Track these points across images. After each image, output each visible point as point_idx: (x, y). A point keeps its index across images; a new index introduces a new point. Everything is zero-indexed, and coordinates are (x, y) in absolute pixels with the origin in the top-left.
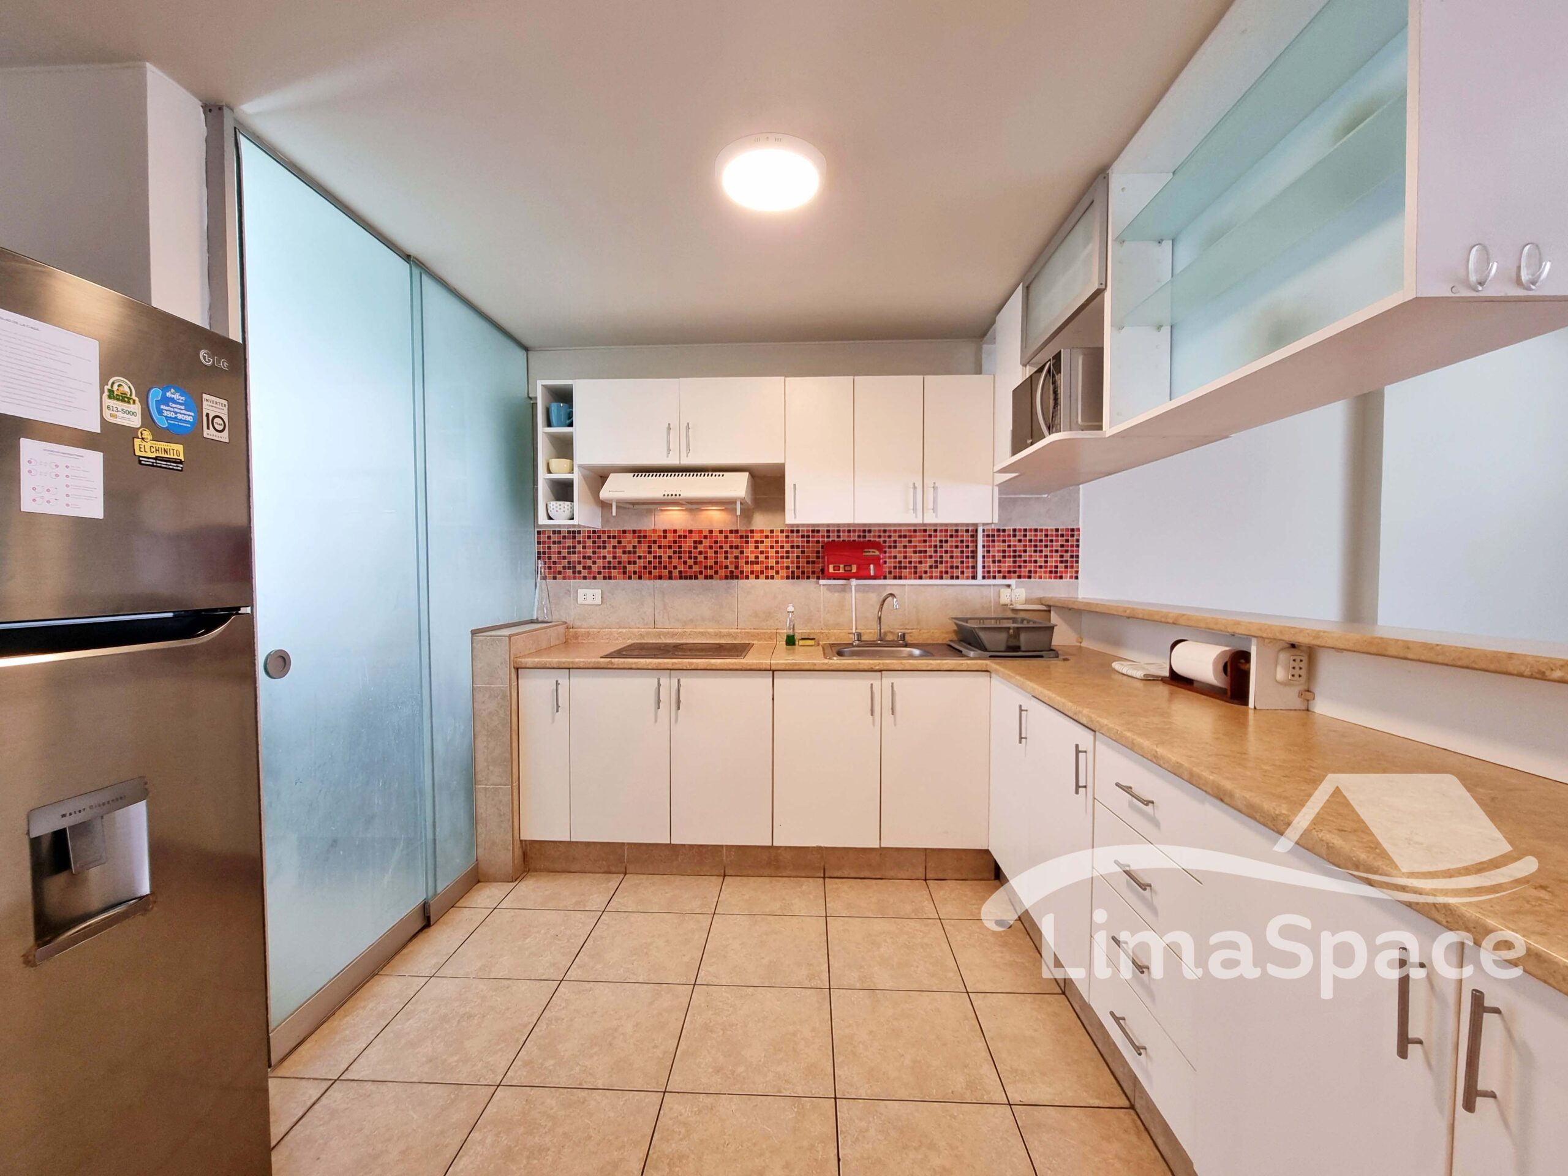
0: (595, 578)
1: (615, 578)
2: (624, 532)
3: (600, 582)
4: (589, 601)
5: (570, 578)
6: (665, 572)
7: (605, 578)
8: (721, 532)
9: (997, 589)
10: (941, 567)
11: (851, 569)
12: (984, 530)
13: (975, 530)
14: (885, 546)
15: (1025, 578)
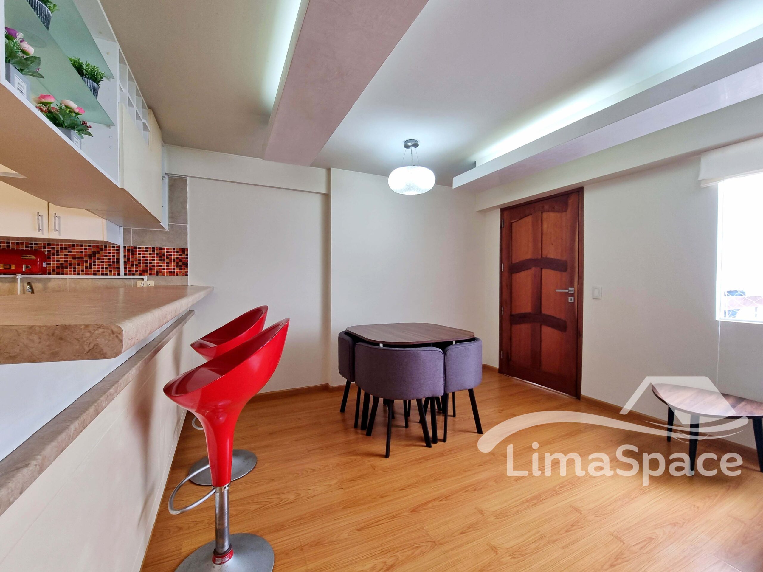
9: (135, 280)
10: (95, 268)
11: (10, 268)
12: (125, 247)
13: (119, 247)
14: (48, 254)
15: (154, 274)
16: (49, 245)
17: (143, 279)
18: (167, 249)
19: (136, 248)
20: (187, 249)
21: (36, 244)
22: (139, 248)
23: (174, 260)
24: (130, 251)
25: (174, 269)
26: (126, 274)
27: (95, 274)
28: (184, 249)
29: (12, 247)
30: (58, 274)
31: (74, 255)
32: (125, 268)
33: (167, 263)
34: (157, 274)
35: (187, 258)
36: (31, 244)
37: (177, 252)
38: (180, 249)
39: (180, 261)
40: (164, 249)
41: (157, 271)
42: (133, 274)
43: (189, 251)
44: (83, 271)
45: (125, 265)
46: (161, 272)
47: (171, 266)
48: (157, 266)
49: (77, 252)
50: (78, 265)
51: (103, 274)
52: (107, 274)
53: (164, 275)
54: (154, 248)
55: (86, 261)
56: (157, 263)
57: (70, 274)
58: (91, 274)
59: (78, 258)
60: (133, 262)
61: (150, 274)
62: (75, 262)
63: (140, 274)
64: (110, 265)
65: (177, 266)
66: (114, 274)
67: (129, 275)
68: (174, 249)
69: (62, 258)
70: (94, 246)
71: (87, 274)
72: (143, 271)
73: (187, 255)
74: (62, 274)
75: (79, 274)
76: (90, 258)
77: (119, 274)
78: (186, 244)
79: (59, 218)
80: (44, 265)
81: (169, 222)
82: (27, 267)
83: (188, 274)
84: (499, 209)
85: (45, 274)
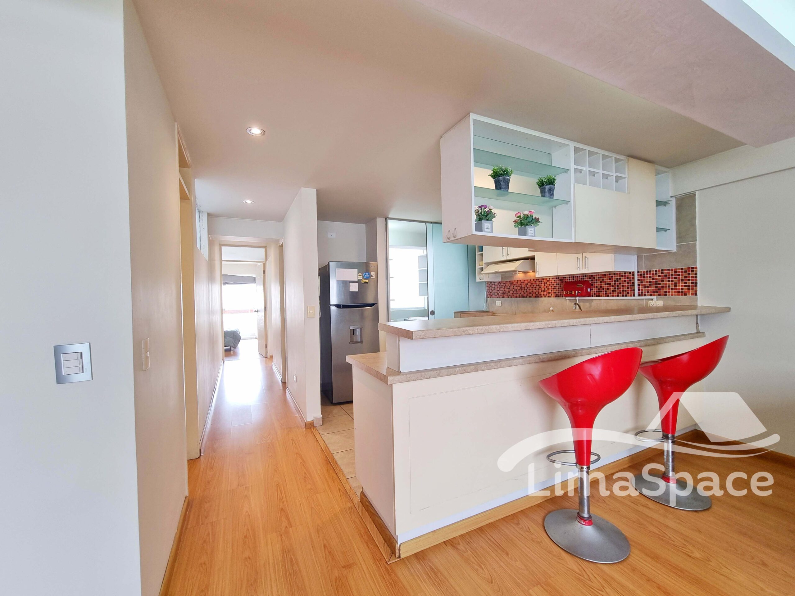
0: (500, 297)
1: (505, 297)
2: (507, 282)
3: (502, 299)
4: (498, 305)
5: (494, 297)
8: (533, 280)
9: (646, 300)
10: (618, 291)
12: (638, 272)
13: (633, 272)
14: (592, 283)
15: (663, 295)
16: (592, 276)
18: (676, 269)
19: (647, 272)
20: (696, 268)
21: (586, 276)
22: (650, 271)
23: (682, 280)
24: (642, 275)
25: (682, 289)
26: (639, 295)
27: (618, 296)
28: (692, 268)
29: (575, 279)
30: (597, 296)
31: (606, 282)
33: (675, 283)
34: (666, 295)
35: (696, 277)
36: (583, 276)
37: (686, 272)
38: (689, 268)
39: (689, 280)
40: (672, 270)
41: (666, 292)
42: (645, 295)
43: (698, 269)
44: (610, 293)
45: (639, 288)
46: (669, 292)
47: (679, 286)
48: (666, 287)
49: (607, 279)
50: (608, 289)
51: (623, 296)
52: (626, 296)
53: (672, 295)
54: (662, 270)
55: (613, 286)
56: (666, 284)
57: (604, 296)
59: (608, 284)
60: (644, 285)
61: (659, 295)
62: (606, 287)
63: (651, 295)
64: (628, 288)
65: (685, 286)
66: (631, 296)
67: (642, 295)
68: (682, 269)
69: (599, 285)
70: (617, 274)
71: (613, 296)
72: (654, 292)
73: (696, 274)
75: (608, 296)
76: (615, 284)
77: (634, 296)
78: (695, 262)
79: (588, 258)
80: (589, 290)
81: (677, 243)
83: (698, 293)
85: (589, 296)
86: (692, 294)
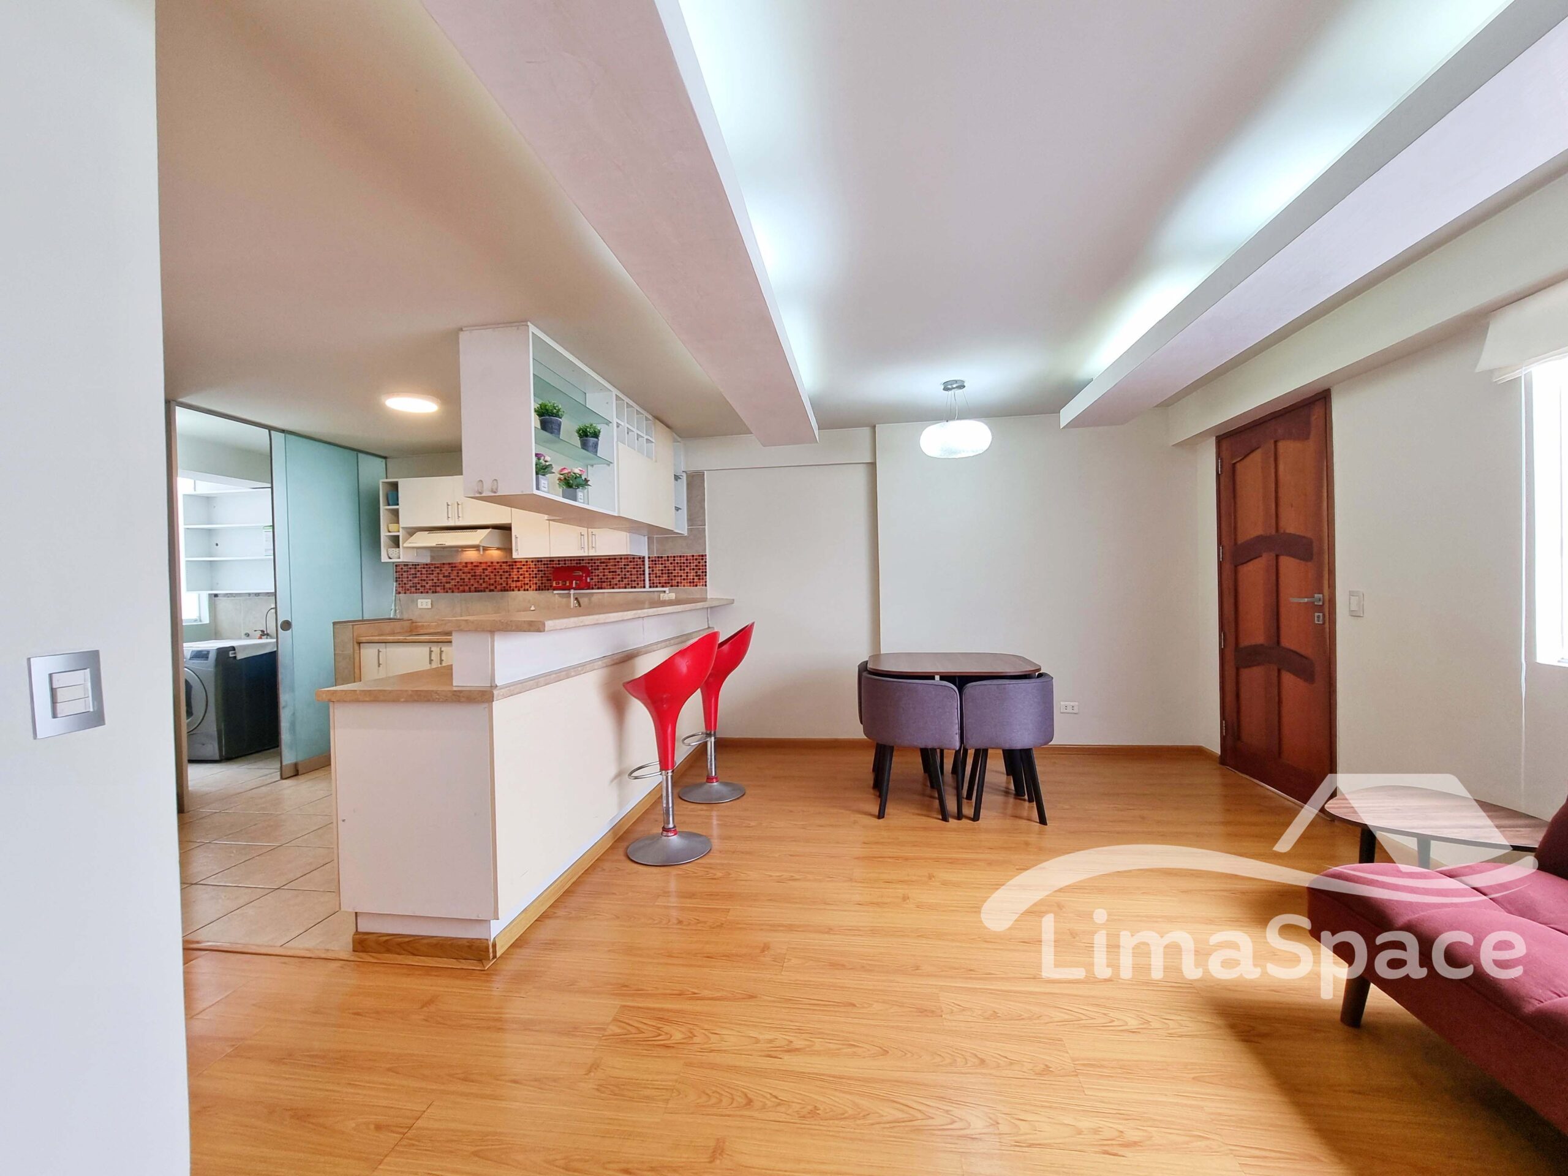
0: (427, 592)
1: (439, 592)
2: (444, 564)
3: (431, 595)
4: (424, 607)
5: (413, 593)
6: (467, 588)
7: (433, 592)
8: (498, 563)
9: (658, 593)
10: (625, 581)
11: (566, 584)
12: (649, 558)
13: (644, 558)
14: (592, 569)
15: (675, 586)
16: (592, 560)
17: (665, 592)
18: (687, 556)
19: (658, 557)
20: (706, 555)
21: (583, 560)
22: (662, 557)
23: (693, 569)
24: (654, 561)
25: (693, 579)
26: (650, 587)
27: (625, 588)
28: (702, 556)
29: (568, 564)
30: (598, 588)
31: (609, 569)
32: (650, 580)
33: (687, 573)
34: (678, 586)
35: (706, 566)
36: (580, 562)
37: (696, 559)
38: (699, 556)
39: (699, 569)
40: (684, 556)
41: (678, 583)
42: (657, 587)
43: (707, 557)
44: (616, 584)
45: (650, 577)
46: (681, 583)
47: (690, 576)
48: (678, 576)
49: (612, 565)
50: (613, 578)
51: (632, 587)
52: (635, 587)
53: (684, 586)
54: (674, 557)
55: (619, 575)
56: (678, 573)
57: (608, 589)
58: (623, 588)
59: (613, 572)
60: (656, 574)
61: (672, 586)
62: (610, 576)
63: (663, 587)
64: (637, 578)
65: (696, 576)
66: (641, 587)
67: (654, 587)
68: (693, 556)
69: (601, 572)
70: (625, 559)
71: (619, 588)
72: (665, 583)
73: (706, 562)
74: (601, 588)
75: (613, 588)
76: (622, 571)
77: (644, 587)
78: (705, 550)
79: (595, 535)
80: (588, 580)
81: (688, 526)
82: (576, 583)
83: (708, 584)
84: (1215, 438)
85: (589, 589)
86: (703, 585)
